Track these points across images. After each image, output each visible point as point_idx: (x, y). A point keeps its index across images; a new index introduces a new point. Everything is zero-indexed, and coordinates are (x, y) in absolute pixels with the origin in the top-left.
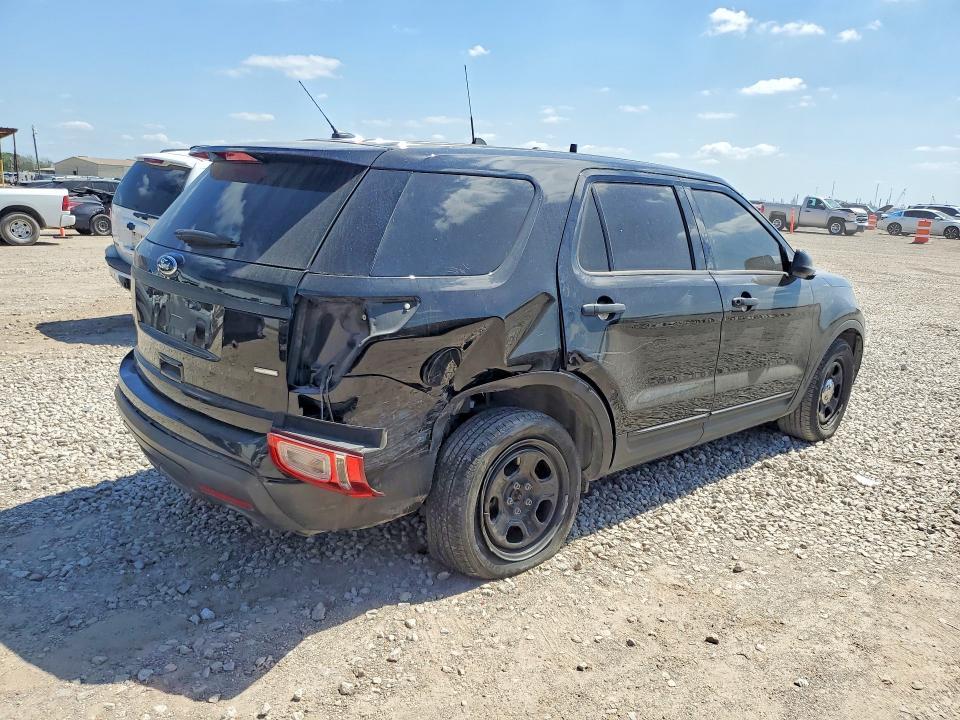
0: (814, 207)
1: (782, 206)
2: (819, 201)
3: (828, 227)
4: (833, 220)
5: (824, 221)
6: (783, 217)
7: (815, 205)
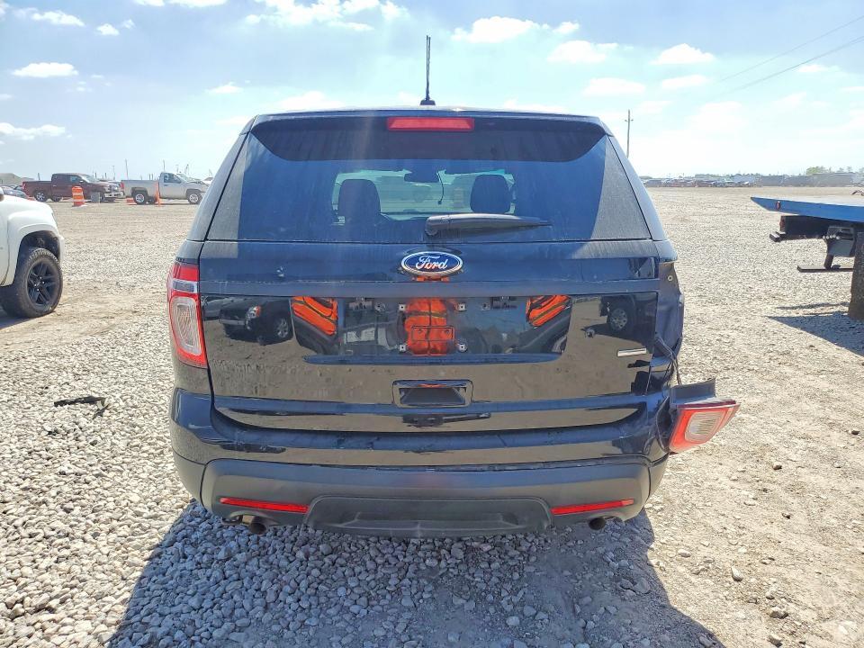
0: (169, 181)
1: (141, 182)
2: (171, 176)
3: (187, 198)
4: (190, 192)
5: (183, 193)
6: (144, 192)
7: (169, 178)
